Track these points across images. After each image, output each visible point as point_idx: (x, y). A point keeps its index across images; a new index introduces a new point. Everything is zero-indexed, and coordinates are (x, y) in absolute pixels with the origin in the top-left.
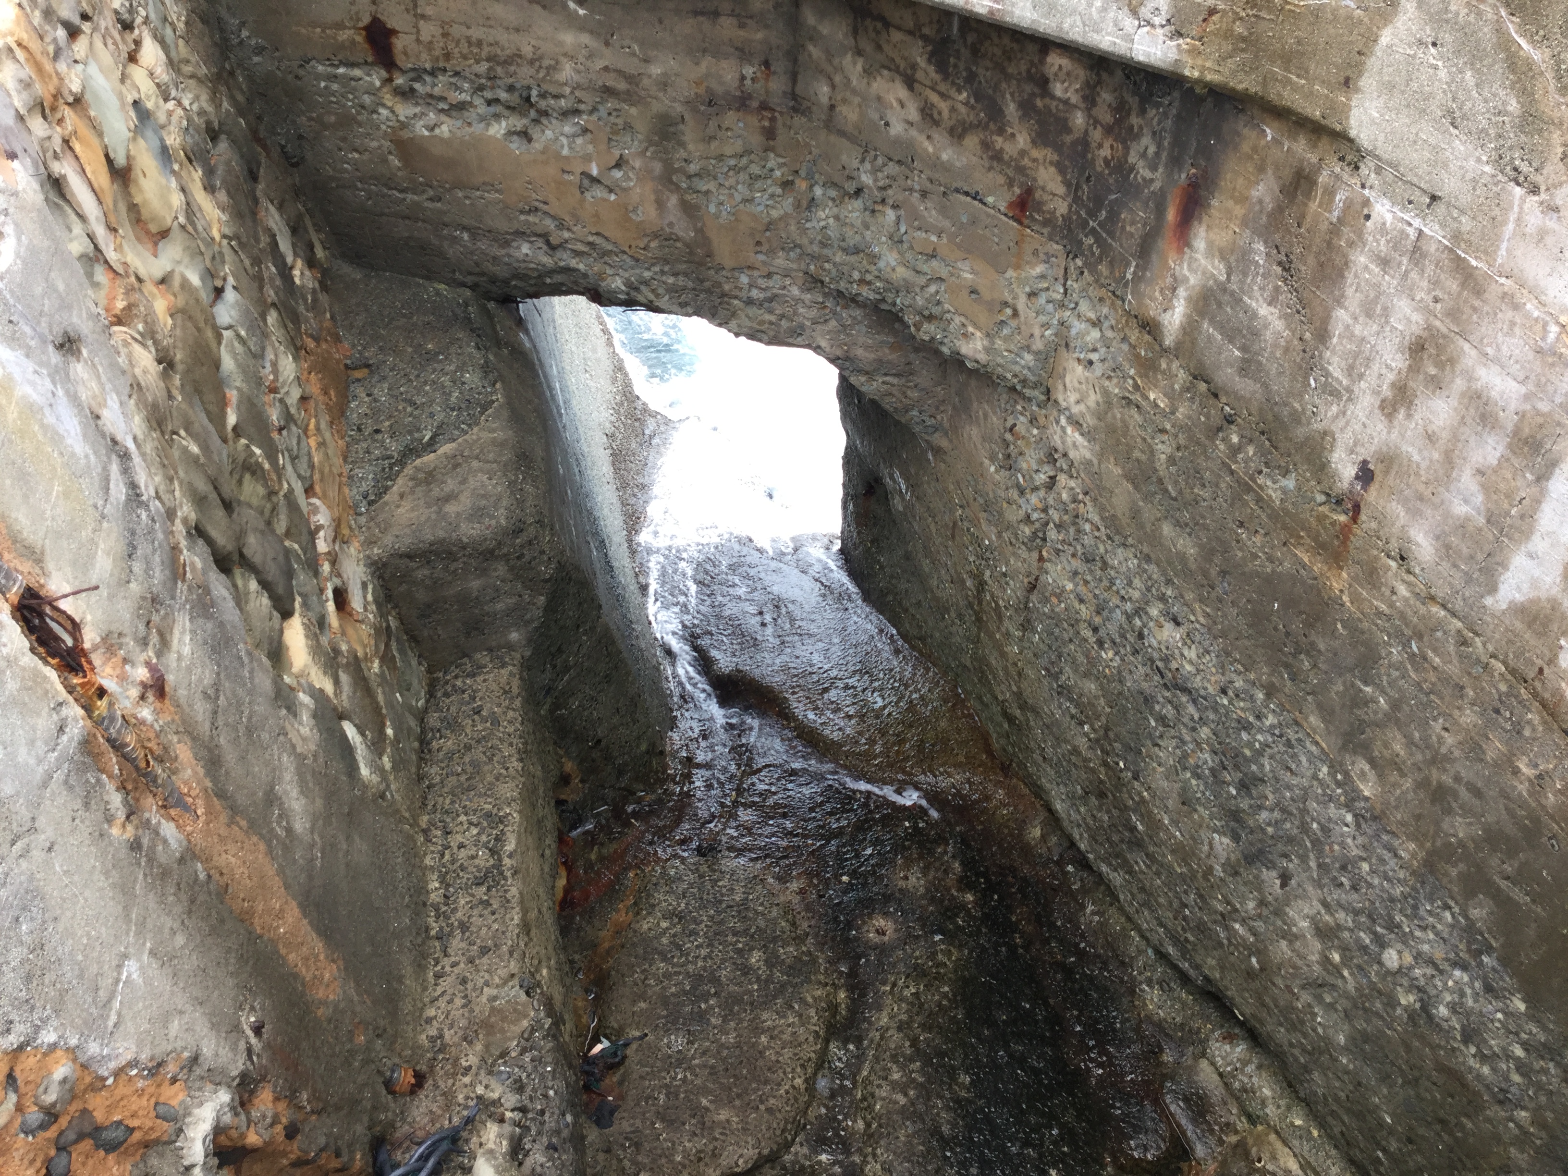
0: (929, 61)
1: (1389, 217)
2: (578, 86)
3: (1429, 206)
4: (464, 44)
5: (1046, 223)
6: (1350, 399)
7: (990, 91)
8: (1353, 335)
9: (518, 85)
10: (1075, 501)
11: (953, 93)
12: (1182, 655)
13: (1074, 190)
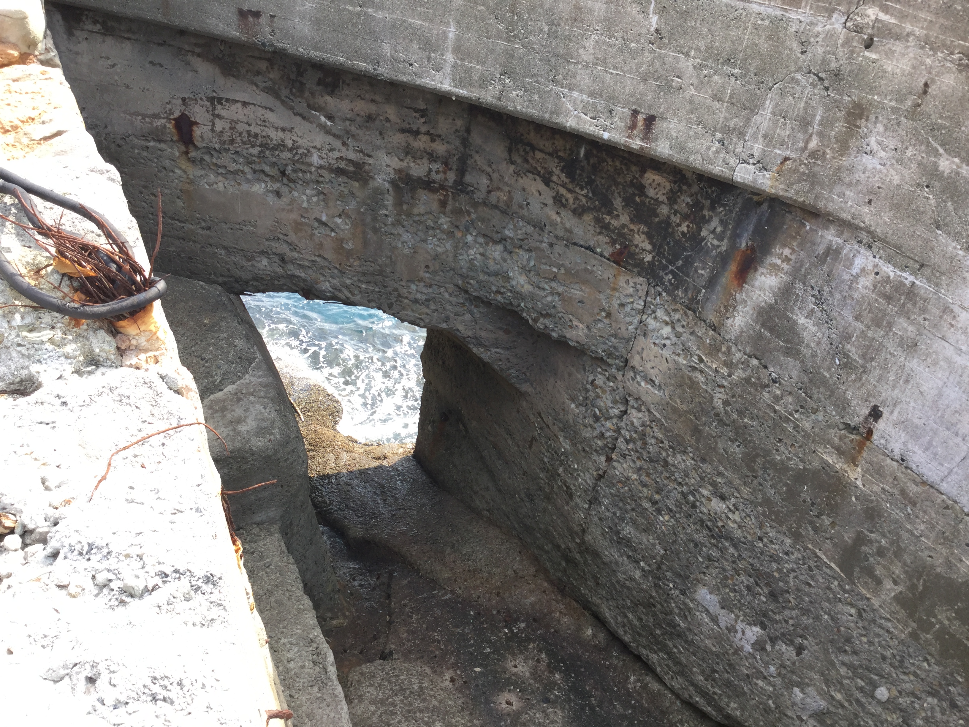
0: (562, 171)
1: (892, 275)
2: (321, 167)
3: (919, 270)
4: (245, 134)
5: (636, 266)
6: (864, 371)
7: (604, 191)
8: (866, 336)
9: (279, 163)
10: (643, 425)
11: (577, 190)
12: (728, 518)
13: (657, 249)
